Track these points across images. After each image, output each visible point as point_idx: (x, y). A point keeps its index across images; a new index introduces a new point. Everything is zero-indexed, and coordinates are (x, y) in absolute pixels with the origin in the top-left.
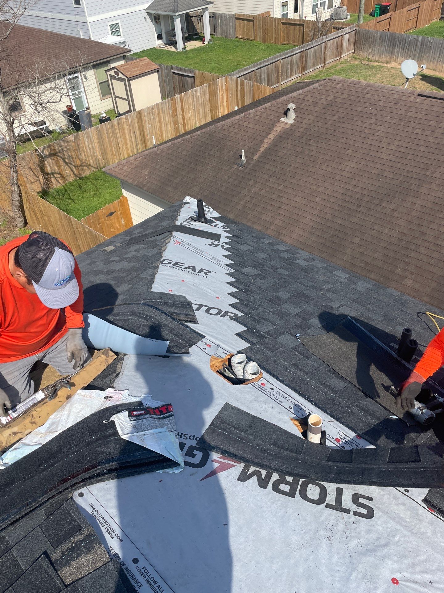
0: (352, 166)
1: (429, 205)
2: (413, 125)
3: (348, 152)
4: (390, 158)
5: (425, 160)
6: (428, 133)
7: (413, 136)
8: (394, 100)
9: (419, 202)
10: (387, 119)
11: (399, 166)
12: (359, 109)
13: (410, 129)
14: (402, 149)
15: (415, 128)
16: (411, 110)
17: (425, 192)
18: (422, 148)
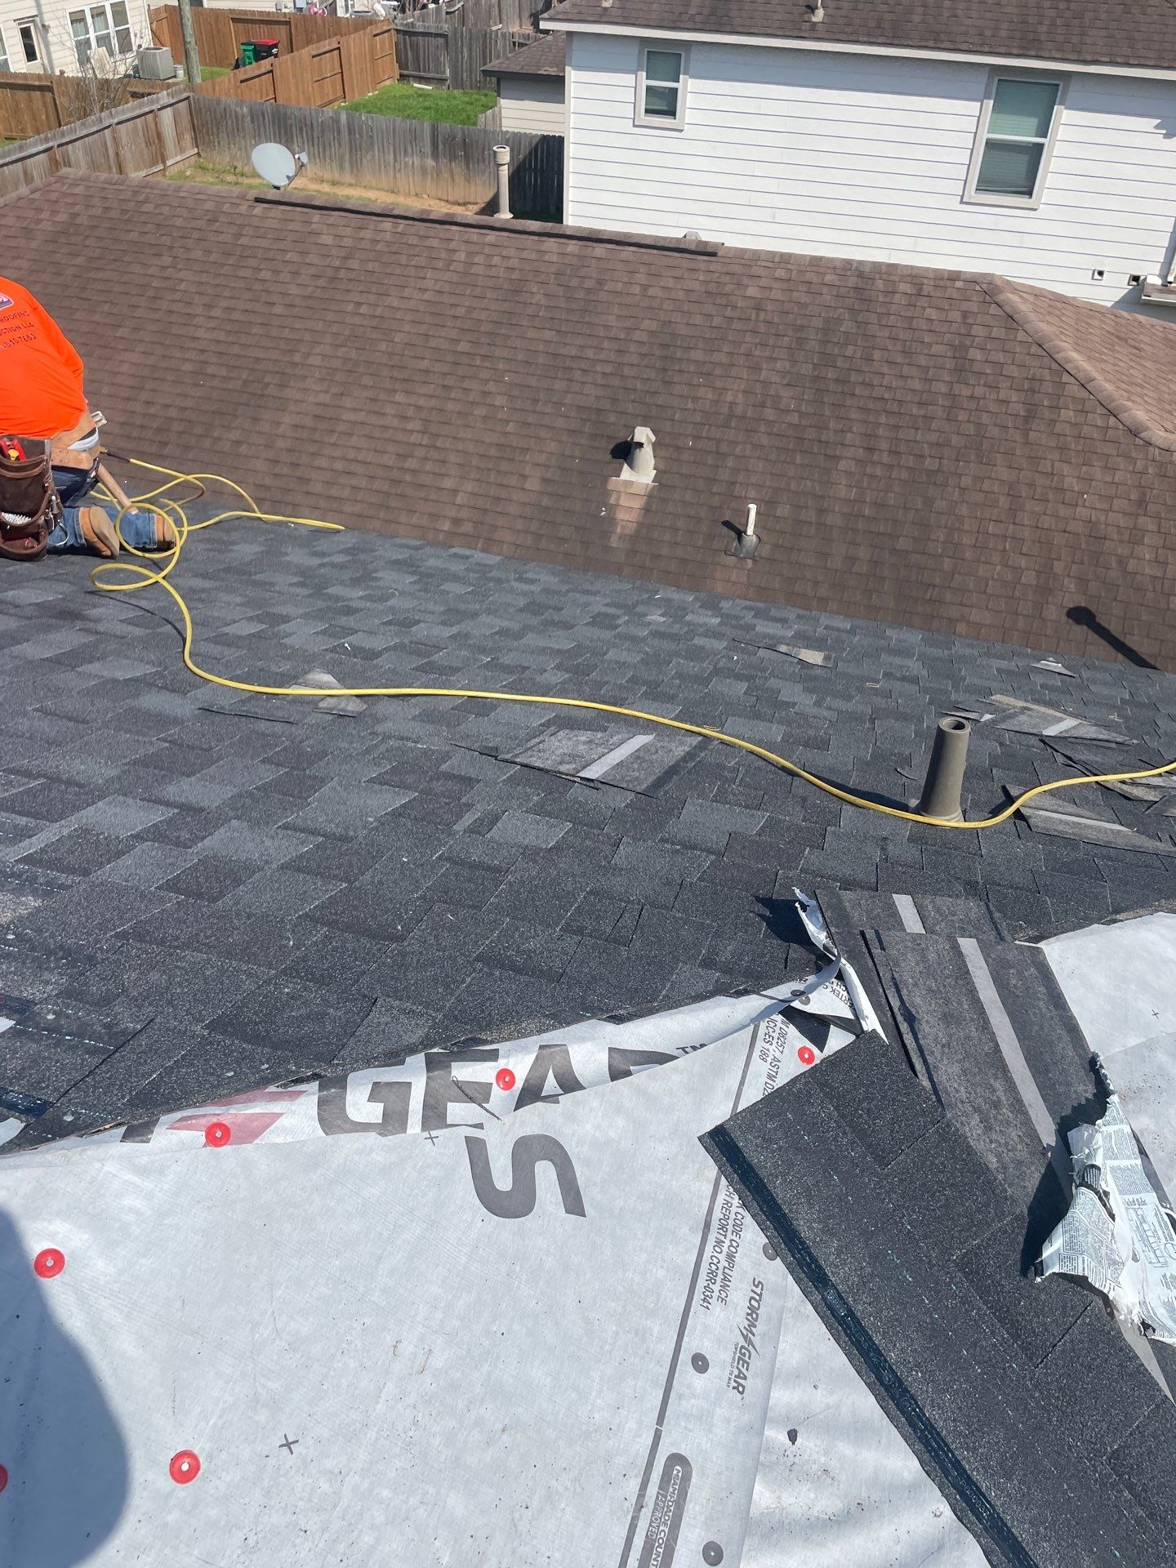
0: (134, 361)
1: (308, 421)
2: (252, 262)
3: (120, 332)
4: (215, 335)
5: (286, 333)
6: (285, 277)
7: (257, 286)
8: (205, 215)
9: (287, 419)
10: (198, 254)
11: (236, 350)
12: (133, 236)
13: (248, 273)
14: (236, 316)
15: (259, 270)
16: (244, 233)
17: (298, 397)
18: (277, 310)
